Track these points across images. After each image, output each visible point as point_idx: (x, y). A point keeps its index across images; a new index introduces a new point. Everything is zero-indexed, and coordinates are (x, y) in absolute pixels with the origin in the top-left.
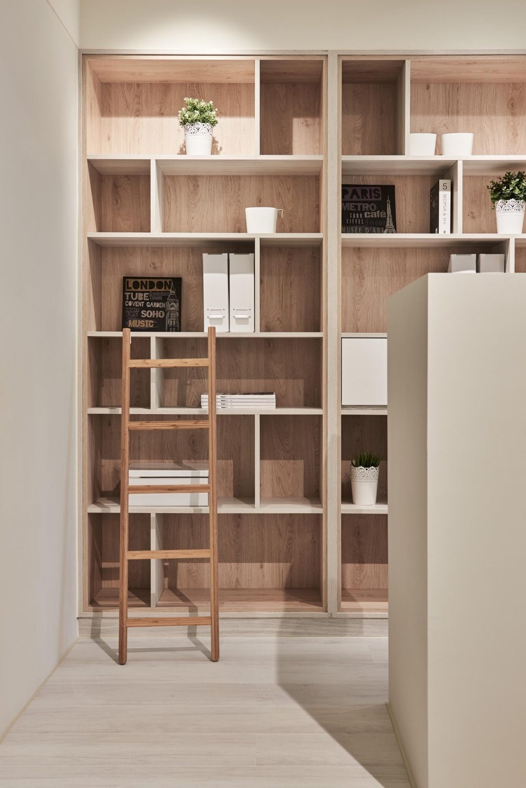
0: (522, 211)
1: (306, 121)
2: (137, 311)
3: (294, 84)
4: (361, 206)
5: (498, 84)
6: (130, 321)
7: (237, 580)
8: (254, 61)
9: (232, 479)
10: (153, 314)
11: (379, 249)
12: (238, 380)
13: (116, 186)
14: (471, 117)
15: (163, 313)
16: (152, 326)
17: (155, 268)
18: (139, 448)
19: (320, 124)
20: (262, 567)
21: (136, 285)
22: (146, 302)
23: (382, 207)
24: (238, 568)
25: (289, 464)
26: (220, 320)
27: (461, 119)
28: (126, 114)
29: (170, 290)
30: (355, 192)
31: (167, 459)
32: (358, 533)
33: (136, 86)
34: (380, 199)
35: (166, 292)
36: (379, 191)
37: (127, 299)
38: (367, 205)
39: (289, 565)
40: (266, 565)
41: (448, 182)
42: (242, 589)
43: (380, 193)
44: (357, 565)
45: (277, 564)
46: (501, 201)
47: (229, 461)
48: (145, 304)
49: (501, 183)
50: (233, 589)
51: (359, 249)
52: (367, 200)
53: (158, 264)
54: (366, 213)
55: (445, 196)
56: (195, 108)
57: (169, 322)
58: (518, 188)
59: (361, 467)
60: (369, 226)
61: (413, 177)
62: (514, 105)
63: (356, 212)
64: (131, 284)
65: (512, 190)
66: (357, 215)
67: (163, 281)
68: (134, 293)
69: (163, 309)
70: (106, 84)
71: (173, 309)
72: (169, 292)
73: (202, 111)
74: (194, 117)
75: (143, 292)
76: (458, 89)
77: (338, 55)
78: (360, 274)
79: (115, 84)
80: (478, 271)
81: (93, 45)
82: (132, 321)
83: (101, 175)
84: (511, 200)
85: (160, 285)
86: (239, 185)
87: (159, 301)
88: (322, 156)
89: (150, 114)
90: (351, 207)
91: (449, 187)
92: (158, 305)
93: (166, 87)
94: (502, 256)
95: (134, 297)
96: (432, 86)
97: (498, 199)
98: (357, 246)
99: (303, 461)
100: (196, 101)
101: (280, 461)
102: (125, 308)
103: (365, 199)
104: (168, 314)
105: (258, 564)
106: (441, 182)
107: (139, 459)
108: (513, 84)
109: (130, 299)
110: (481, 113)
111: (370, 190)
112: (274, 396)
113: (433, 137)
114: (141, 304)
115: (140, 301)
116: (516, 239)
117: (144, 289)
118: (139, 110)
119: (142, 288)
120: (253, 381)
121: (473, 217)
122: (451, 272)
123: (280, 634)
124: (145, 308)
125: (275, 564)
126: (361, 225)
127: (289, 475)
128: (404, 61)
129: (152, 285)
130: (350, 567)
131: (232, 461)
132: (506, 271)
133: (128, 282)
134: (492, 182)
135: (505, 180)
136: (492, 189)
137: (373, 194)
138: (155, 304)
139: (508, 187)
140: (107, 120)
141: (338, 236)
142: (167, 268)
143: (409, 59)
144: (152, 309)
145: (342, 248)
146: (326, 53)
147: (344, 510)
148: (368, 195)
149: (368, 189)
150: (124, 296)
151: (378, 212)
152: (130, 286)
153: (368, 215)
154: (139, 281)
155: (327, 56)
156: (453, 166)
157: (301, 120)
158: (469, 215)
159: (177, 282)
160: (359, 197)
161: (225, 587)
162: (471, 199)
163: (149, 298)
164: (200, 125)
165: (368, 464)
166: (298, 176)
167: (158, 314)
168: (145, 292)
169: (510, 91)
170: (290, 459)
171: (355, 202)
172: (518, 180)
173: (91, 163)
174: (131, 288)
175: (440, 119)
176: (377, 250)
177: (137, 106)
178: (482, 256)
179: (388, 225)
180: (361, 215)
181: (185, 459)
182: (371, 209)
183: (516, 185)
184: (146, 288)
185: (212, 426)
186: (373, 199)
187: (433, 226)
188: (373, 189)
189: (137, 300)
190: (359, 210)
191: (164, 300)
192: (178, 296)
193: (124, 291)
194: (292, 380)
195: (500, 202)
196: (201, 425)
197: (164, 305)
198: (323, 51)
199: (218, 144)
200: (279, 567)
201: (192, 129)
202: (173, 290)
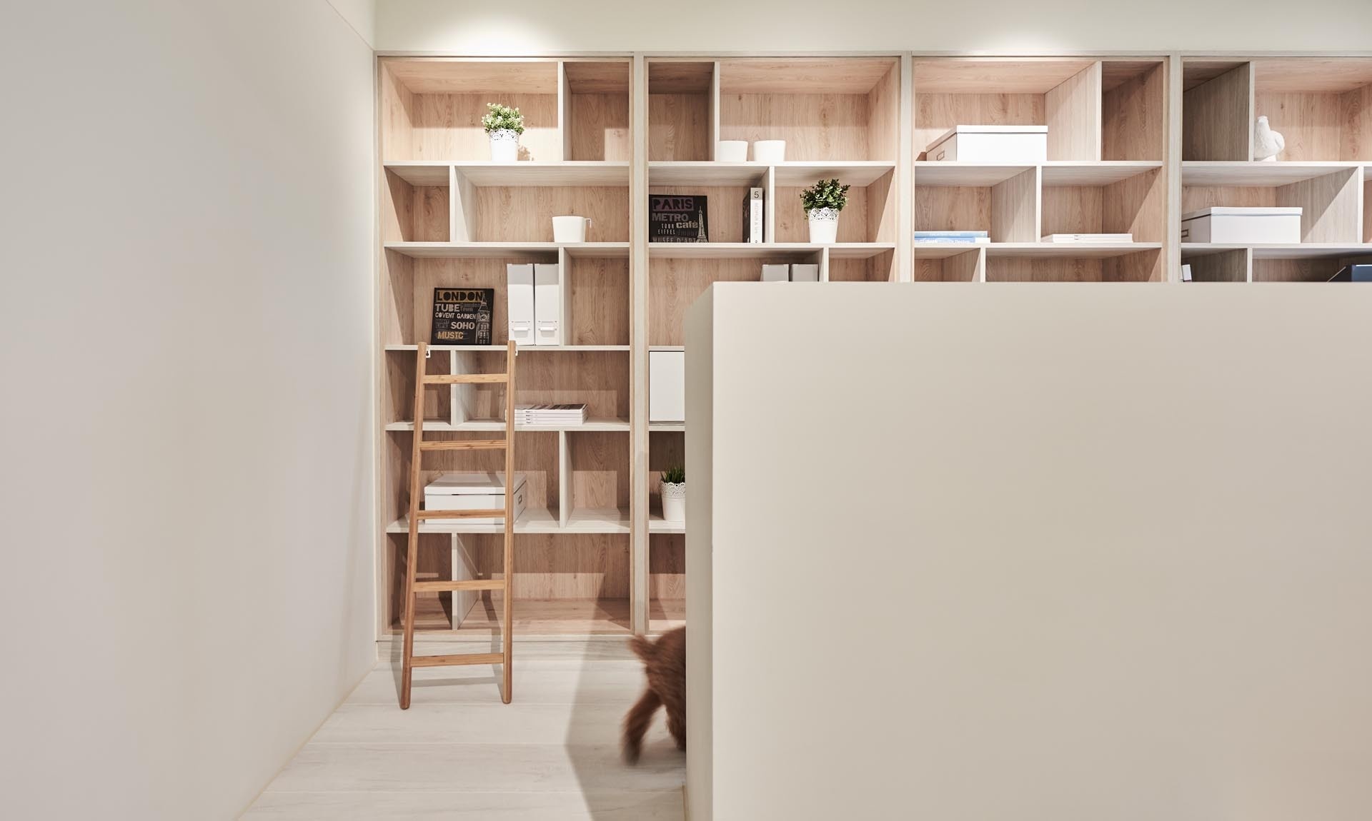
0: (835, 220)
1: (618, 132)
2: (447, 323)
3: (606, 95)
4: (673, 217)
5: (810, 95)
6: (439, 333)
7: (551, 591)
8: (557, 63)
9: (545, 489)
10: (463, 325)
11: (691, 260)
12: (551, 391)
13: (427, 197)
14: (783, 128)
15: (474, 324)
16: (461, 338)
17: (467, 279)
18: (453, 459)
19: (627, 134)
20: (575, 577)
21: (447, 296)
22: (456, 313)
23: (694, 218)
24: (551, 579)
25: (602, 475)
26: (524, 333)
27: (773, 130)
28: (437, 125)
29: (482, 302)
30: (666, 203)
31: (480, 470)
32: (672, 543)
33: (447, 96)
34: (692, 209)
35: (477, 303)
36: (690, 201)
37: (438, 310)
38: (679, 215)
39: (602, 575)
40: (579, 575)
41: (760, 190)
42: (556, 600)
43: (692, 203)
44: (670, 575)
45: (591, 574)
46: (814, 209)
47: (542, 472)
48: (456, 315)
49: (814, 192)
50: (546, 600)
51: (671, 260)
52: (679, 210)
53: (470, 276)
54: (677, 224)
55: (757, 204)
56: (499, 114)
57: (479, 334)
58: (832, 196)
59: (671, 483)
60: (681, 236)
61: (726, 187)
62: (827, 117)
63: (668, 222)
64: (443, 295)
65: (826, 198)
66: (669, 225)
67: (474, 292)
68: (445, 304)
69: (474, 321)
70: (417, 94)
71: (483, 320)
72: (480, 303)
73: (506, 117)
74: (496, 123)
75: (454, 304)
76: (770, 99)
77: (645, 57)
78: (673, 285)
79: (426, 95)
80: (790, 280)
81: (388, 47)
82: (441, 333)
83: (413, 186)
84: (824, 208)
85: (471, 296)
86: (551, 195)
87: (469, 313)
88: (628, 162)
89: (462, 125)
90: (663, 217)
91: (761, 196)
92: (468, 316)
93: (477, 98)
94: (815, 266)
95: (445, 308)
96: (744, 97)
97: (811, 207)
98: (670, 257)
99: (616, 472)
100: (499, 107)
101: (594, 472)
102: (435, 319)
103: (677, 210)
104: (479, 325)
105: (572, 575)
106: (753, 190)
107: (453, 470)
108: (825, 95)
109: (440, 311)
110: (793, 124)
111: (682, 200)
112: (580, 411)
113: (745, 144)
114: (452, 315)
115: (451, 312)
116: (830, 249)
117: (455, 301)
118: (450, 121)
119: (453, 299)
120: (566, 393)
121: (786, 228)
122: (762, 281)
123: (587, 657)
124: (456, 320)
125: (588, 574)
126: (673, 235)
127: (602, 486)
128: (713, 64)
129: (463, 296)
130: (663, 578)
131: (545, 472)
132: (820, 280)
133: (439, 293)
134: (805, 191)
135: (818, 189)
136: (805, 198)
137: (685, 205)
138: (465, 315)
139: (821, 196)
140: (418, 131)
141: (645, 246)
142: (479, 279)
143: (717, 61)
144: (462, 320)
145: (650, 259)
146: (631, 55)
147: (651, 530)
148: (680, 206)
149: (680, 199)
150: (435, 308)
151: (690, 222)
152: (441, 297)
153: (679, 225)
154: (451, 292)
155: (633, 57)
156: (764, 174)
157: (613, 130)
158: (782, 226)
159: (489, 294)
160: (671, 208)
161: (538, 597)
162: (782, 210)
163: (459, 309)
164: (503, 131)
165: (678, 480)
166: (610, 187)
167: (468, 326)
168: (456, 303)
169: (823, 102)
170: (603, 470)
171: (666, 212)
172: (832, 187)
173: (388, 169)
174: (441, 300)
175: (753, 130)
176: (689, 261)
177: (449, 116)
178: (795, 266)
179: (700, 235)
180: (673, 225)
181: (498, 470)
182: (683, 219)
183: (830, 193)
184: (457, 299)
185: (508, 445)
186: (685, 209)
187: (746, 237)
188: (685, 199)
189: (447, 312)
190: (671, 220)
191: (475, 311)
192: (490, 307)
193: (435, 302)
194: (604, 392)
195: (813, 211)
196: (498, 444)
197: (474, 317)
198: (628, 52)
199: (530, 155)
200: (593, 578)
201: (496, 135)
202: (484, 301)
